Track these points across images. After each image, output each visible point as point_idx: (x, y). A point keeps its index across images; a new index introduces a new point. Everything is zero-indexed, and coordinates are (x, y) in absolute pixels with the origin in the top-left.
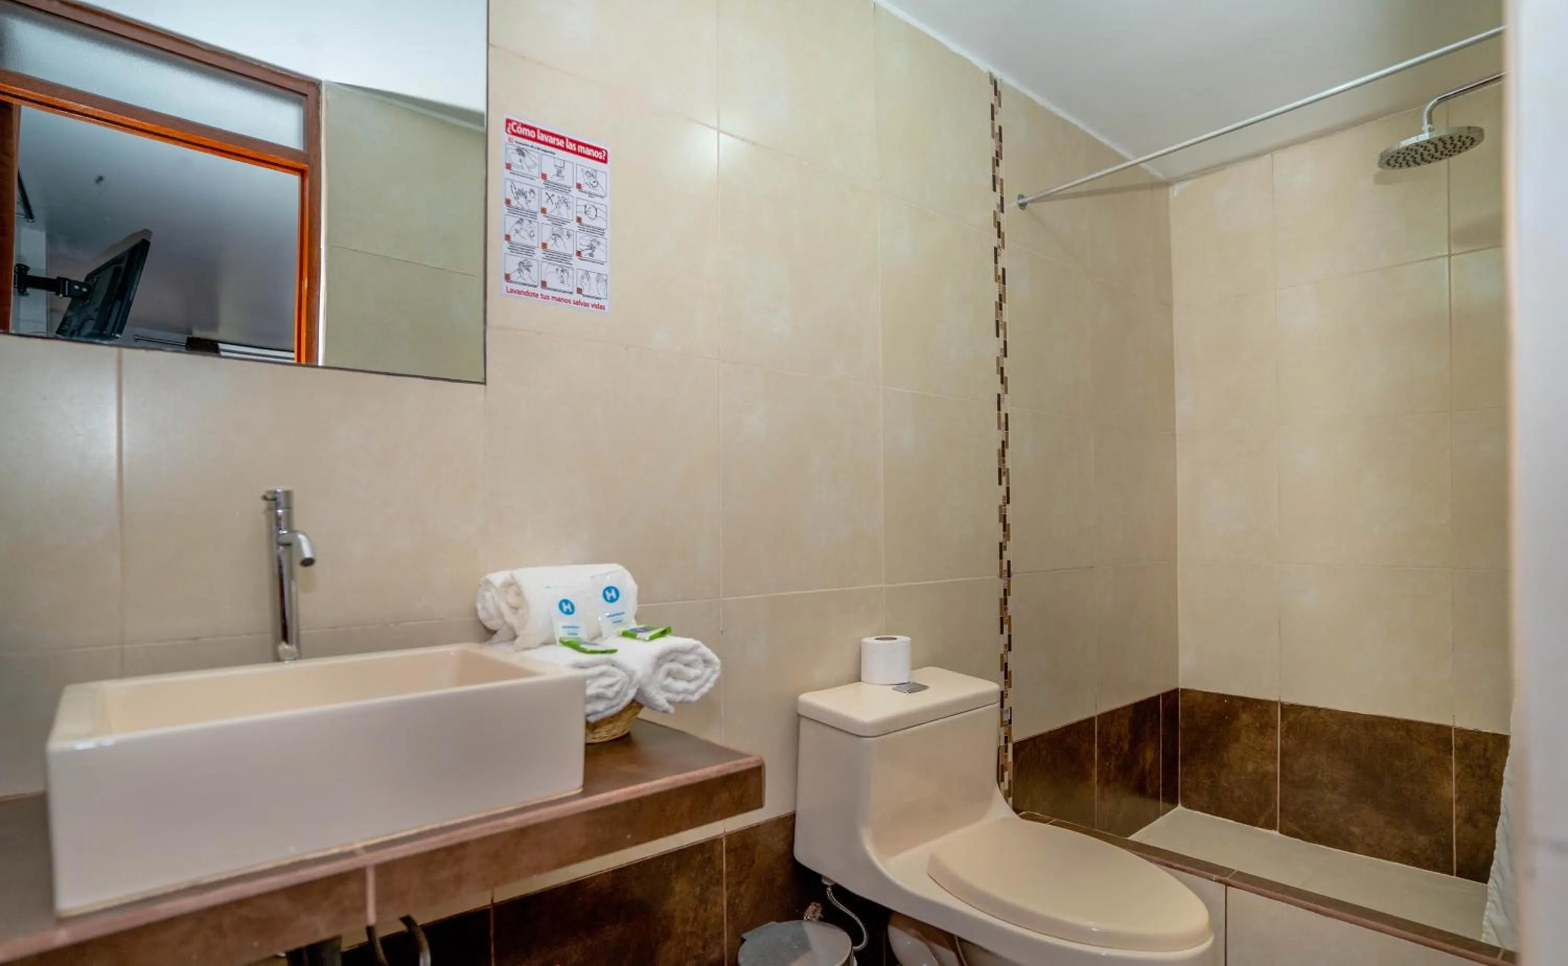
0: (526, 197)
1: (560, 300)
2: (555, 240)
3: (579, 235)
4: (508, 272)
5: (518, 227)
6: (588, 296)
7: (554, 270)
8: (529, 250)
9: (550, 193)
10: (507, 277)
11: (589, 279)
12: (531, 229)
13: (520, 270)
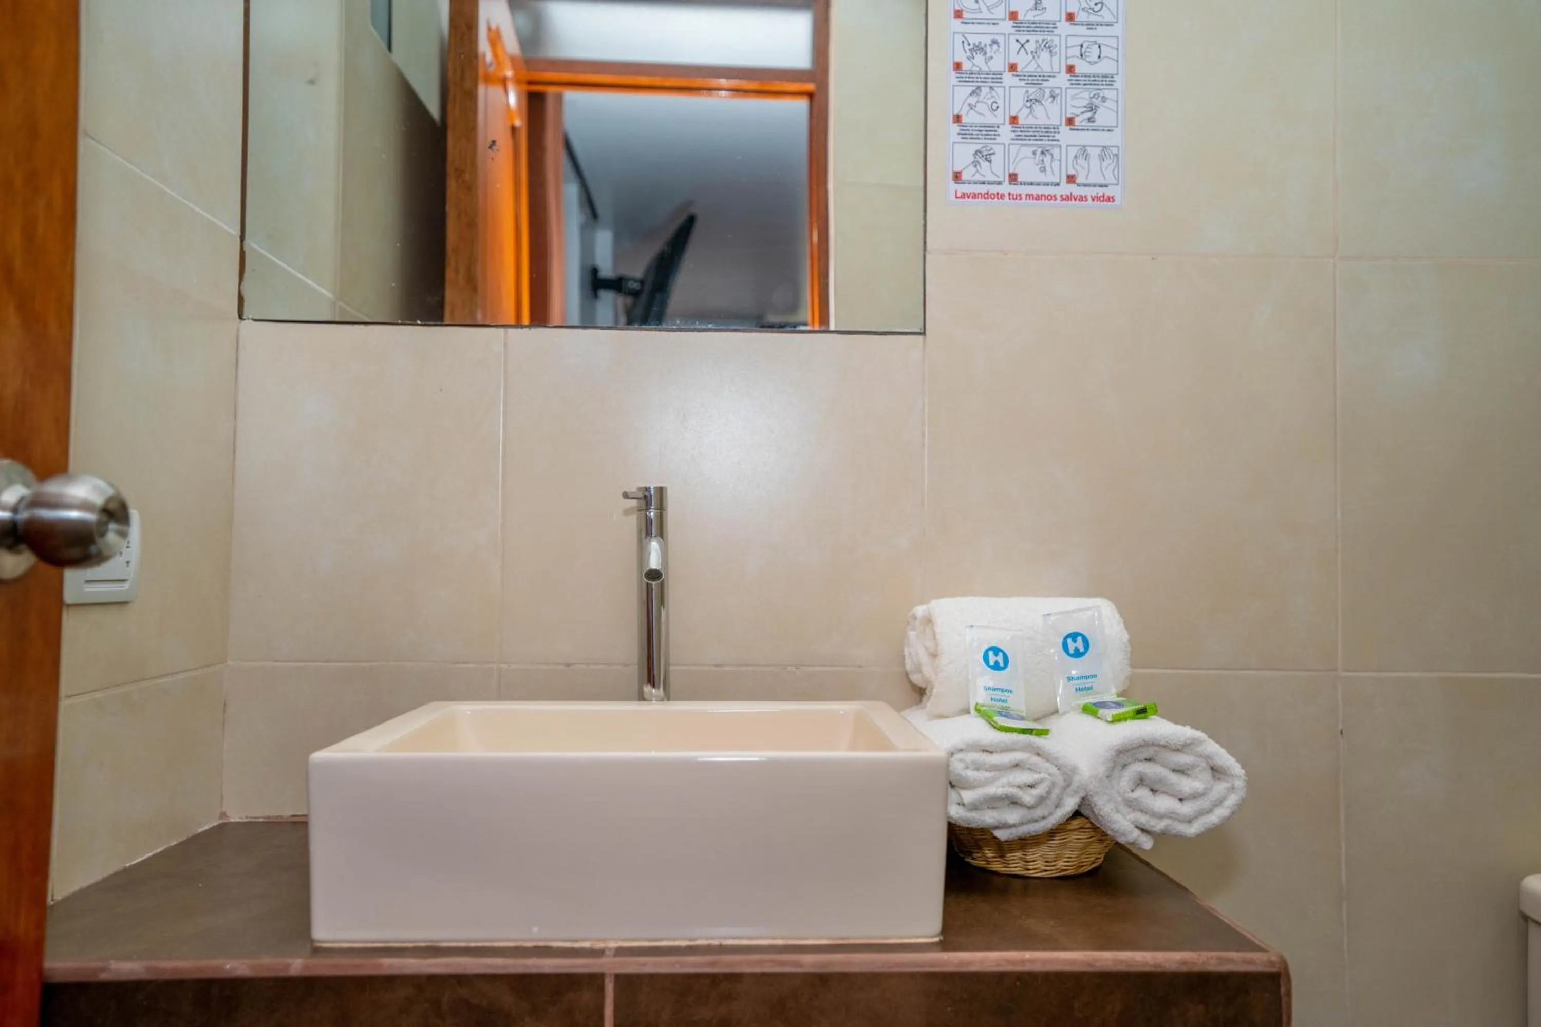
0: (985, 54)
1: (1038, 197)
2: (1030, 107)
3: (1071, 92)
4: (957, 169)
5: (972, 100)
6: (1085, 185)
7: (1031, 154)
8: (990, 131)
9: (1023, 39)
10: (957, 176)
11: (1087, 158)
12: (993, 100)
13: (975, 164)
